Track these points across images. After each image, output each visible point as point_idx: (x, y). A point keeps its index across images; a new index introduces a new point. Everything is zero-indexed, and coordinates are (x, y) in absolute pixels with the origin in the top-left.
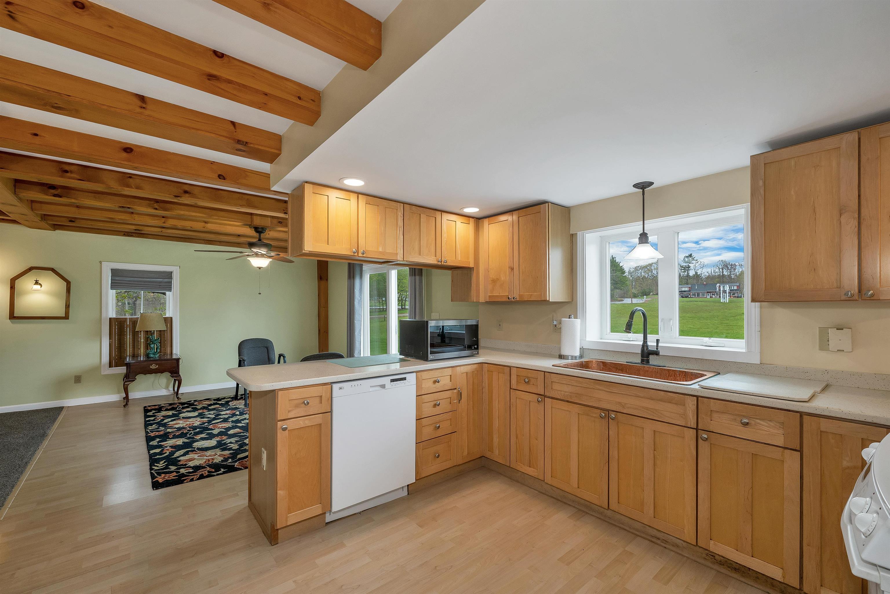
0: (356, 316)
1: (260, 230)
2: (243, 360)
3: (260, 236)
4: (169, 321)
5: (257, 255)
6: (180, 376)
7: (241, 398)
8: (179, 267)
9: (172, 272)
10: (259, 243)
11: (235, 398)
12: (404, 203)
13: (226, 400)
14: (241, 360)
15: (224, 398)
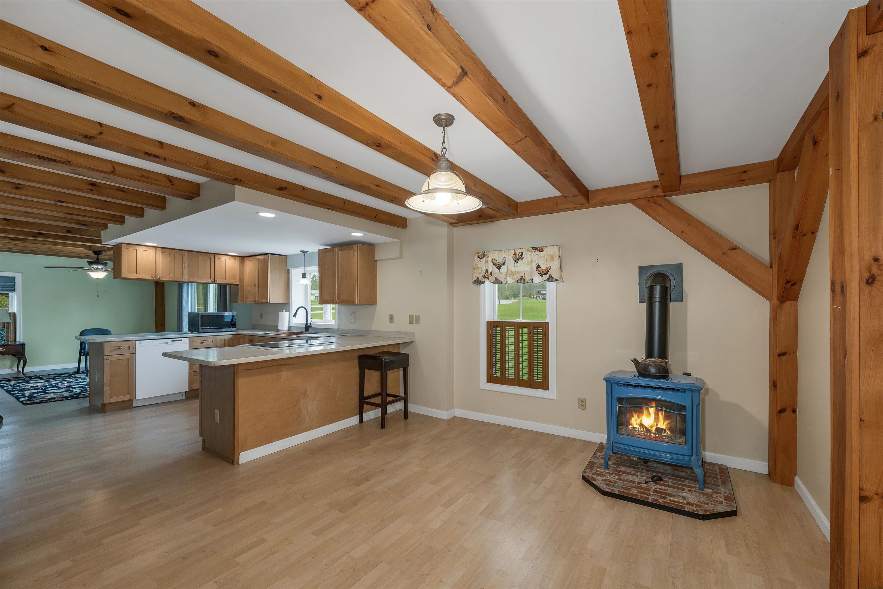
0: (184, 312)
1: (97, 253)
2: (84, 343)
3: (97, 257)
4: (13, 316)
5: (95, 270)
6: (25, 357)
7: (83, 372)
8: (21, 273)
9: (15, 277)
10: (97, 261)
11: (78, 372)
12: (187, 251)
13: (68, 374)
14: (83, 344)
15: (68, 373)
